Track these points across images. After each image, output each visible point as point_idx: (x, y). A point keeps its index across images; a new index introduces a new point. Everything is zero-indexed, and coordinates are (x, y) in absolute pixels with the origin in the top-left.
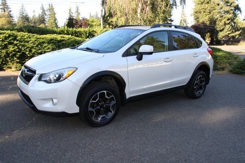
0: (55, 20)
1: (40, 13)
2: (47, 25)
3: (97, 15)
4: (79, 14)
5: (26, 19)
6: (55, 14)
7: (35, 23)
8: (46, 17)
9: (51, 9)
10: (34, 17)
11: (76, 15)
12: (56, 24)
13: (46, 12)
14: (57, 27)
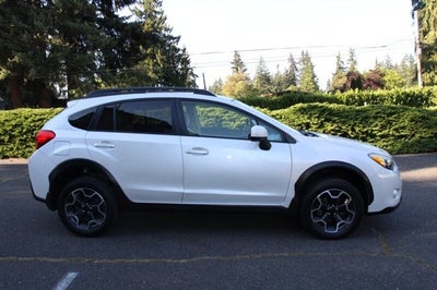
0: (314, 77)
1: (288, 68)
2: (298, 86)
3: (388, 62)
4: (355, 63)
5: (266, 79)
6: (312, 67)
7: (279, 84)
8: (297, 73)
9: (306, 59)
10: (277, 75)
11: (349, 66)
12: (315, 84)
13: (297, 66)
14: (317, 88)
